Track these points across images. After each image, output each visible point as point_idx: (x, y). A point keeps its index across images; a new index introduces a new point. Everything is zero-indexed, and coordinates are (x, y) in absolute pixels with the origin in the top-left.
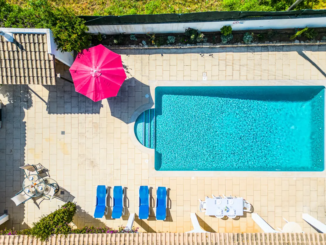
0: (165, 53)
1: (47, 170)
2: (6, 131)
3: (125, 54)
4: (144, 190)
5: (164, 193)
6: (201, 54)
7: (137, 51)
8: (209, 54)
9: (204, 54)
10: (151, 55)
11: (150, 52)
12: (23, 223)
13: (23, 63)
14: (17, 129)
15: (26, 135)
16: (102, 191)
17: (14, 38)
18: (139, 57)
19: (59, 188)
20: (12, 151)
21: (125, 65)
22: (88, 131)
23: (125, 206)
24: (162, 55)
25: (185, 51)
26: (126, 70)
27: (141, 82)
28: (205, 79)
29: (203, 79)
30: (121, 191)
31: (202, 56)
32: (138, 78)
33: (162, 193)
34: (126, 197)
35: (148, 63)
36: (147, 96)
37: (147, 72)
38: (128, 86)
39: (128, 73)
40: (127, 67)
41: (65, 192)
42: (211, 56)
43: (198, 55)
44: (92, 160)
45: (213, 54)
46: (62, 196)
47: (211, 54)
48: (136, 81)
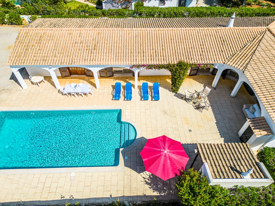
0: (107, 198)
1: (195, 109)
2: (233, 131)
3: (147, 196)
4: (129, 97)
5: (116, 97)
6: (73, 198)
7: (136, 200)
8: (64, 198)
9: (69, 198)
10: (122, 195)
11: (122, 198)
12: (203, 84)
13: (227, 158)
14: (225, 133)
15: (218, 129)
16: (156, 97)
17: (241, 175)
18: (133, 193)
19: (185, 100)
20: (223, 120)
21: (147, 185)
22: (172, 132)
23: (141, 92)
24: (111, 196)
25: (88, 200)
26: (146, 180)
27: (132, 170)
28: (73, 174)
29: (74, 174)
30: (144, 97)
31: (72, 196)
32: (134, 173)
33: (117, 96)
34: (141, 96)
35: (125, 187)
36: (126, 158)
37: (126, 179)
38: (143, 166)
39: (144, 178)
40: (145, 183)
41: (181, 98)
42: (62, 197)
43: (76, 197)
44: (166, 114)
45: (61, 199)
46: (182, 96)
47: (62, 199)
48: (136, 170)
